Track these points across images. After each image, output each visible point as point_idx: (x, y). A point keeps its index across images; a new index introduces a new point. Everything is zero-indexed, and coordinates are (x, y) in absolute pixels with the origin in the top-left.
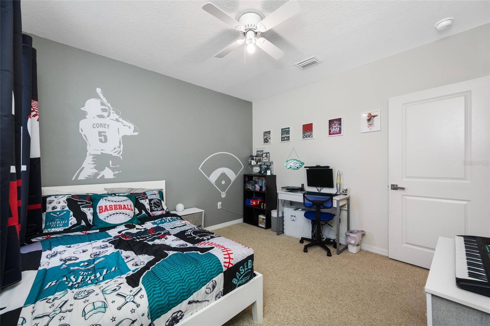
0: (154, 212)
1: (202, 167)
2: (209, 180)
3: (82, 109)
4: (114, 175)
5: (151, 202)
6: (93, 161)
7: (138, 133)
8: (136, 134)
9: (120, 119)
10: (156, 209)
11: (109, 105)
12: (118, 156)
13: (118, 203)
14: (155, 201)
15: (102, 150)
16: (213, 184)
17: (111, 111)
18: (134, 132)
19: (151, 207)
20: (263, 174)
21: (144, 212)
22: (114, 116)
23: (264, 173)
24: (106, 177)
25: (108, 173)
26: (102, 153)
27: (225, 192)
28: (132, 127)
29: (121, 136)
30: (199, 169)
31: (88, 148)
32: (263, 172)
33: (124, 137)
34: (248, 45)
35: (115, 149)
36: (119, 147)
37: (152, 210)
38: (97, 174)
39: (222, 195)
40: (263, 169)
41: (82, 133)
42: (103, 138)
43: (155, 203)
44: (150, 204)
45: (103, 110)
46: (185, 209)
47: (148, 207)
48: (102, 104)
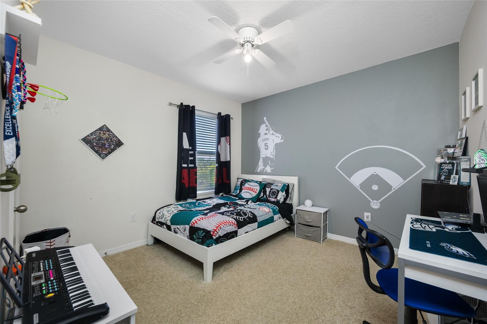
0: (270, 198)
1: (339, 166)
2: (350, 181)
3: (259, 132)
4: (271, 170)
5: (271, 191)
6: (262, 161)
7: (283, 140)
8: (282, 141)
9: (274, 133)
10: (272, 196)
11: (269, 126)
12: (273, 157)
13: (251, 187)
14: (273, 190)
15: (266, 154)
16: (357, 187)
17: (270, 129)
18: (281, 140)
19: (269, 194)
20: (442, 180)
21: (265, 197)
22: (271, 132)
23: (445, 179)
24: (267, 172)
25: (268, 169)
26: (266, 156)
27: (378, 201)
28: (280, 136)
29: (274, 144)
30: (336, 168)
31: (261, 154)
32: (443, 178)
33: (276, 144)
34: (245, 55)
35: (272, 153)
36: (273, 152)
37: (269, 197)
38: (264, 169)
39: (372, 204)
40: (444, 172)
41: (259, 146)
42: (266, 147)
43: (273, 192)
44: (270, 192)
45: (267, 130)
46: (312, 206)
47: (268, 193)
48: (266, 126)
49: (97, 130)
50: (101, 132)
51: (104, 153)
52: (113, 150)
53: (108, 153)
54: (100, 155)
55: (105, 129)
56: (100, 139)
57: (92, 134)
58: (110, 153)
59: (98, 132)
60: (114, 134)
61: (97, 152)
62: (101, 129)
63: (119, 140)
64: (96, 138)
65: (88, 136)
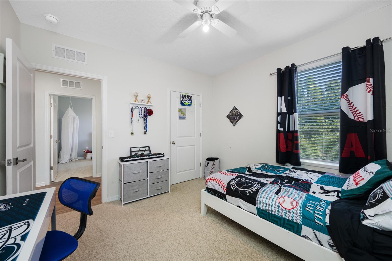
49: (232, 110)
50: (233, 111)
51: (234, 122)
52: (238, 120)
53: (236, 122)
54: (233, 124)
55: (235, 109)
56: (233, 115)
57: (230, 113)
58: (237, 122)
59: (232, 111)
60: (238, 111)
61: (232, 122)
62: (233, 109)
63: (241, 113)
64: (231, 115)
65: (229, 114)
